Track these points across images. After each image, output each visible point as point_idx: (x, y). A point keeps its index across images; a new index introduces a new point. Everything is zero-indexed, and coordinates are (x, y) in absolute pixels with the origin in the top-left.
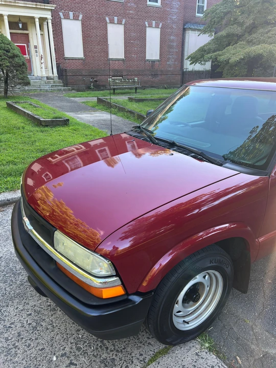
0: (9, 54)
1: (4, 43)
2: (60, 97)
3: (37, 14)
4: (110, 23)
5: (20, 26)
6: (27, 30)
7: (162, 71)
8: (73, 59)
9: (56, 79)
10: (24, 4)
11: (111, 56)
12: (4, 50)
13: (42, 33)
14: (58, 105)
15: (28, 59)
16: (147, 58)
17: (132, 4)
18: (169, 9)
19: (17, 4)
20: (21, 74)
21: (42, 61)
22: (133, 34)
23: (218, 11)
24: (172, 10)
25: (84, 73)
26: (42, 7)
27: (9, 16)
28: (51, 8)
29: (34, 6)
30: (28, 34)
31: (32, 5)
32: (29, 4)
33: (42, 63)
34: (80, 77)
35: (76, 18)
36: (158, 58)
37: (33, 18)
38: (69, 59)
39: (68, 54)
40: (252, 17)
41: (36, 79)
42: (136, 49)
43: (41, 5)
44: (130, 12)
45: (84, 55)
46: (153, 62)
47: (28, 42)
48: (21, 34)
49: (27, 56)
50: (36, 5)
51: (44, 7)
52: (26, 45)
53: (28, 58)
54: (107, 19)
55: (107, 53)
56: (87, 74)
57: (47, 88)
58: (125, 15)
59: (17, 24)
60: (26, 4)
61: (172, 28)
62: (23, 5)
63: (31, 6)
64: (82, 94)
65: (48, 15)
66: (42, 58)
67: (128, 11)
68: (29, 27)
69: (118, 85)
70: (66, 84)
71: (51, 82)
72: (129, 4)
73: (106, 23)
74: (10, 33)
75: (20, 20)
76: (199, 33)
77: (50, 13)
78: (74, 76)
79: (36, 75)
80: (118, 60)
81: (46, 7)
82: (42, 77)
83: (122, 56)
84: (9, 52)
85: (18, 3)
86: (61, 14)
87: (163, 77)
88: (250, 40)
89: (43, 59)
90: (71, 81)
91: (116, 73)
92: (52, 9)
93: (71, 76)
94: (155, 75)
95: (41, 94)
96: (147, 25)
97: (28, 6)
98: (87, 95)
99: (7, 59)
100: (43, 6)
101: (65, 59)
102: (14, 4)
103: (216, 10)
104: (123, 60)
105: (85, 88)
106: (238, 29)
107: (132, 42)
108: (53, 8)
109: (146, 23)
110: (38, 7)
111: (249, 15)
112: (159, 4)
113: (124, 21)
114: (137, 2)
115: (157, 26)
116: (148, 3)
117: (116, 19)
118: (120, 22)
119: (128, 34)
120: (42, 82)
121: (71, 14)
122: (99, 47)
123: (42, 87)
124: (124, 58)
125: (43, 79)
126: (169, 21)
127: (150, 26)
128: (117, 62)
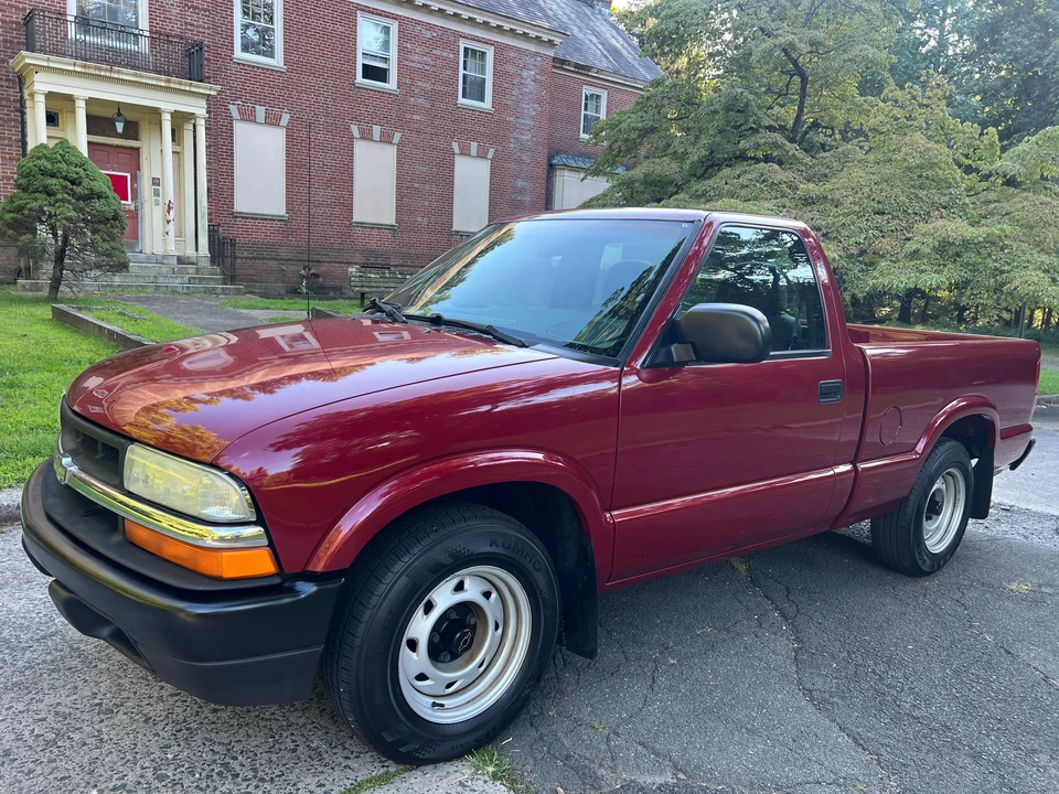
0: (78, 190)
1: (68, 163)
2: (211, 306)
3: (168, 104)
4: (362, 138)
5: (120, 127)
6: (136, 138)
8: (254, 217)
9: (205, 264)
10: (136, 75)
11: (357, 218)
12: (65, 178)
13: (178, 149)
14: (200, 322)
15: (129, 211)
16: (455, 228)
17: (420, 101)
18: (512, 119)
19: (116, 76)
20: (104, 240)
21: (170, 217)
22: (420, 169)
23: (624, 126)
24: (520, 120)
25: (283, 253)
26: (183, 88)
27: (90, 102)
28: (208, 92)
29: (163, 84)
30: (138, 149)
31: (158, 79)
32: (149, 78)
33: (168, 222)
34: (273, 264)
35: (272, 121)
37: (155, 113)
38: (245, 217)
39: (243, 203)
40: (704, 140)
41: (148, 260)
42: (426, 203)
43: (180, 83)
44: (414, 117)
45: (288, 211)
47: (136, 167)
48: (117, 146)
49: (129, 202)
50: (169, 81)
51: (187, 88)
52: (129, 175)
53: (132, 208)
54: (355, 129)
55: (350, 208)
56: (290, 256)
57: (176, 283)
58: (401, 123)
59: (111, 122)
60: (141, 76)
61: (519, 161)
62: (134, 79)
63: (155, 83)
64: (272, 303)
65: (199, 109)
66: (169, 208)
67: (408, 116)
68: (144, 132)
69: (374, 285)
70: (231, 278)
71: (190, 271)
72: (412, 99)
73: (351, 138)
74: (89, 143)
75: (119, 114)
76: (582, 175)
77: (203, 103)
78: (255, 259)
79: (148, 251)
80: (379, 227)
81: (193, 89)
82: (164, 257)
83: (389, 218)
84: (79, 184)
85: (119, 72)
86: (233, 109)
88: (699, 193)
89: (172, 212)
90: (246, 272)
91: (372, 260)
92: (209, 95)
93: (246, 258)
95: (158, 296)
96: (457, 151)
97: (144, 81)
98: (285, 306)
99: (69, 202)
100: (185, 85)
101: (235, 216)
102: (108, 74)
103: (620, 122)
104: (391, 228)
105: (283, 292)
106: (673, 165)
107: (417, 185)
108: (213, 93)
109: (455, 146)
110: (172, 85)
111: (697, 137)
112: (487, 105)
113: (397, 137)
114: (430, 96)
115: (482, 155)
116: (461, 100)
117: (377, 130)
118: (386, 139)
119: (406, 167)
120: (164, 270)
121: (260, 111)
122: (329, 193)
123: (161, 280)
124: (394, 223)
125: (165, 262)
126: (512, 145)
127: (465, 152)
128: (375, 232)
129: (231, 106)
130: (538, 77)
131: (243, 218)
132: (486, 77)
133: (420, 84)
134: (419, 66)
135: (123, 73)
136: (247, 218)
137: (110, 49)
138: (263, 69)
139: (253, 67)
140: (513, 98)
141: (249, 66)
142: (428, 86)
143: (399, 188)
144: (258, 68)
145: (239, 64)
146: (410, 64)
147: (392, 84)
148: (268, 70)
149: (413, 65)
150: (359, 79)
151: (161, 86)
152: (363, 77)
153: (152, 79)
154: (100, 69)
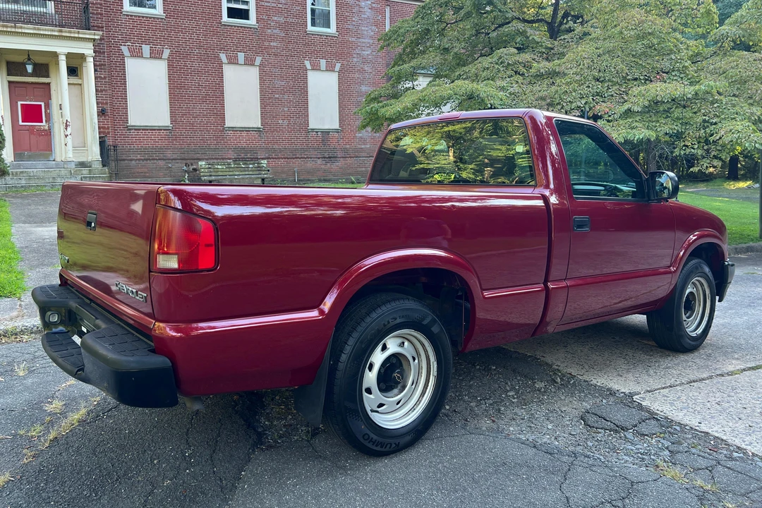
3: (62, 48)
4: (230, 63)
5: (30, 68)
6: (48, 76)
7: (346, 150)
8: (145, 129)
9: (98, 166)
10: (34, 29)
11: (228, 124)
13: (74, 80)
15: (44, 130)
16: (311, 126)
17: (275, 31)
18: (354, 40)
19: (20, 31)
21: (68, 133)
22: (279, 83)
24: (361, 40)
25: (169, 154)
26: (72, 35)
28: (92, 37)
29: (56, 34)
30: (49, 84)
31: (52, 31)
32: (45, 30)
33: (66, 136)
34: (161, 163)
35: (155, 55)
36: (336, 126)
37: (55, 55)
38: (137, 129)
39: (136, 118)
41: (58, 166)
42: (286, 109)
43: (70, 32)
44: (272, 44)
45: (172, 122)
46: (326, 133)
47: (48, 98)
48: (32, 83)
49: (44, 123)
50: (61, 31)
51: (76, 35)
52: (43, 104)
53: (46, 128)
54: (223, 57)
55: (222, 117)
56: (175, 156)
58: (260, 50)
59: (24, 65)
60: (38, 29)
61: (362, 71)
62: (32, 32)
63: (49, 33)
65: (88, 50)
66: (67, 126)
67: (266, 44)
68: (52, 74)
69: (221, 174)
70: (115, 176)
71: (84, 172)
72: (269, 31)
73: (221, 64)
74: (10, 82)
75: (29, 59)
77: (91, 45)
78: (147, 160)
79: (58, 159)
80: (247, 130)
81: (81, 36)
82: (66, 162)
83: (257, 123)
85: (21, 28)
86: (125, 50)
87: (349, 161)
89: (69, 129)
90: (140, 170)
91: (243, 155)
92: (94, 40)
93: (139, 160)
94: (331, 158)
96: (309, 66)
97: (42, 32)
100: (74, 33)
101: (129, 129)
102: (13, 30)
104: (258, 130)
107: (277, 96)
108: (97, 37)
109: (308, 64)
110: (64, 34)
112: (333, 30)
113: (258, 60)
114: (285, 27)
115: (330, 69)
116: (310, 28)
117: (241, 56)
118: (249, 62)
119: (267, 83)
120: (63, 172)
121: (146, 49)
122: (205, 106)
123: (59, 180)
124: (260, 126)
125: (65, 166)
126: (355, 60)
127: (316, 68)
128: (244, 134)
129: (122, 47)
130: (374, 5)
131: (136, 130)
132: (330, 9)
133: (276, 18)
134: (273, 5)
135: (24, 28)
136: (139, 130)
137: (24, 12)
138: (147, 17)
139: (139, 17)
140: (354, 23)
141: (135, 16)
142: (282, 20)
143: (262, 100)
144: (143, 17)
145: (127, 15)
146: (266, 4)
147: (253, 20)
148: (150, 18)
149: (268, 4)
150: (225, 18)
151: (56, 36)
152: (228, 17)
153: (48, 30)
154: (7, 27)
